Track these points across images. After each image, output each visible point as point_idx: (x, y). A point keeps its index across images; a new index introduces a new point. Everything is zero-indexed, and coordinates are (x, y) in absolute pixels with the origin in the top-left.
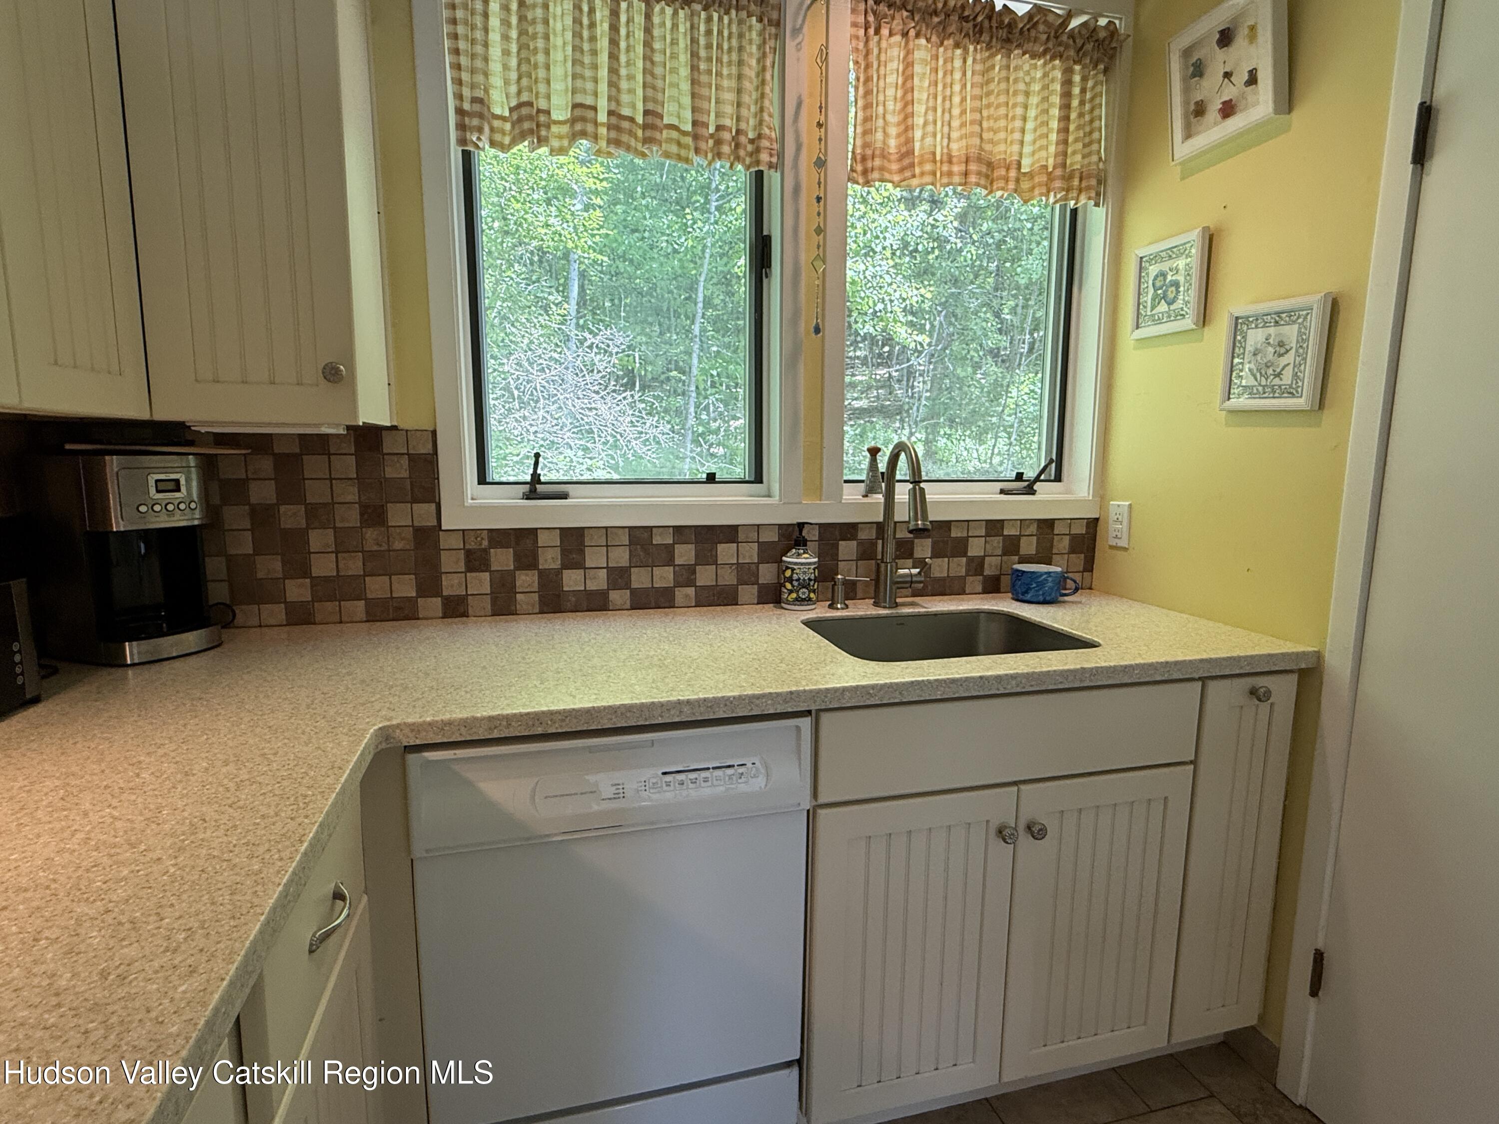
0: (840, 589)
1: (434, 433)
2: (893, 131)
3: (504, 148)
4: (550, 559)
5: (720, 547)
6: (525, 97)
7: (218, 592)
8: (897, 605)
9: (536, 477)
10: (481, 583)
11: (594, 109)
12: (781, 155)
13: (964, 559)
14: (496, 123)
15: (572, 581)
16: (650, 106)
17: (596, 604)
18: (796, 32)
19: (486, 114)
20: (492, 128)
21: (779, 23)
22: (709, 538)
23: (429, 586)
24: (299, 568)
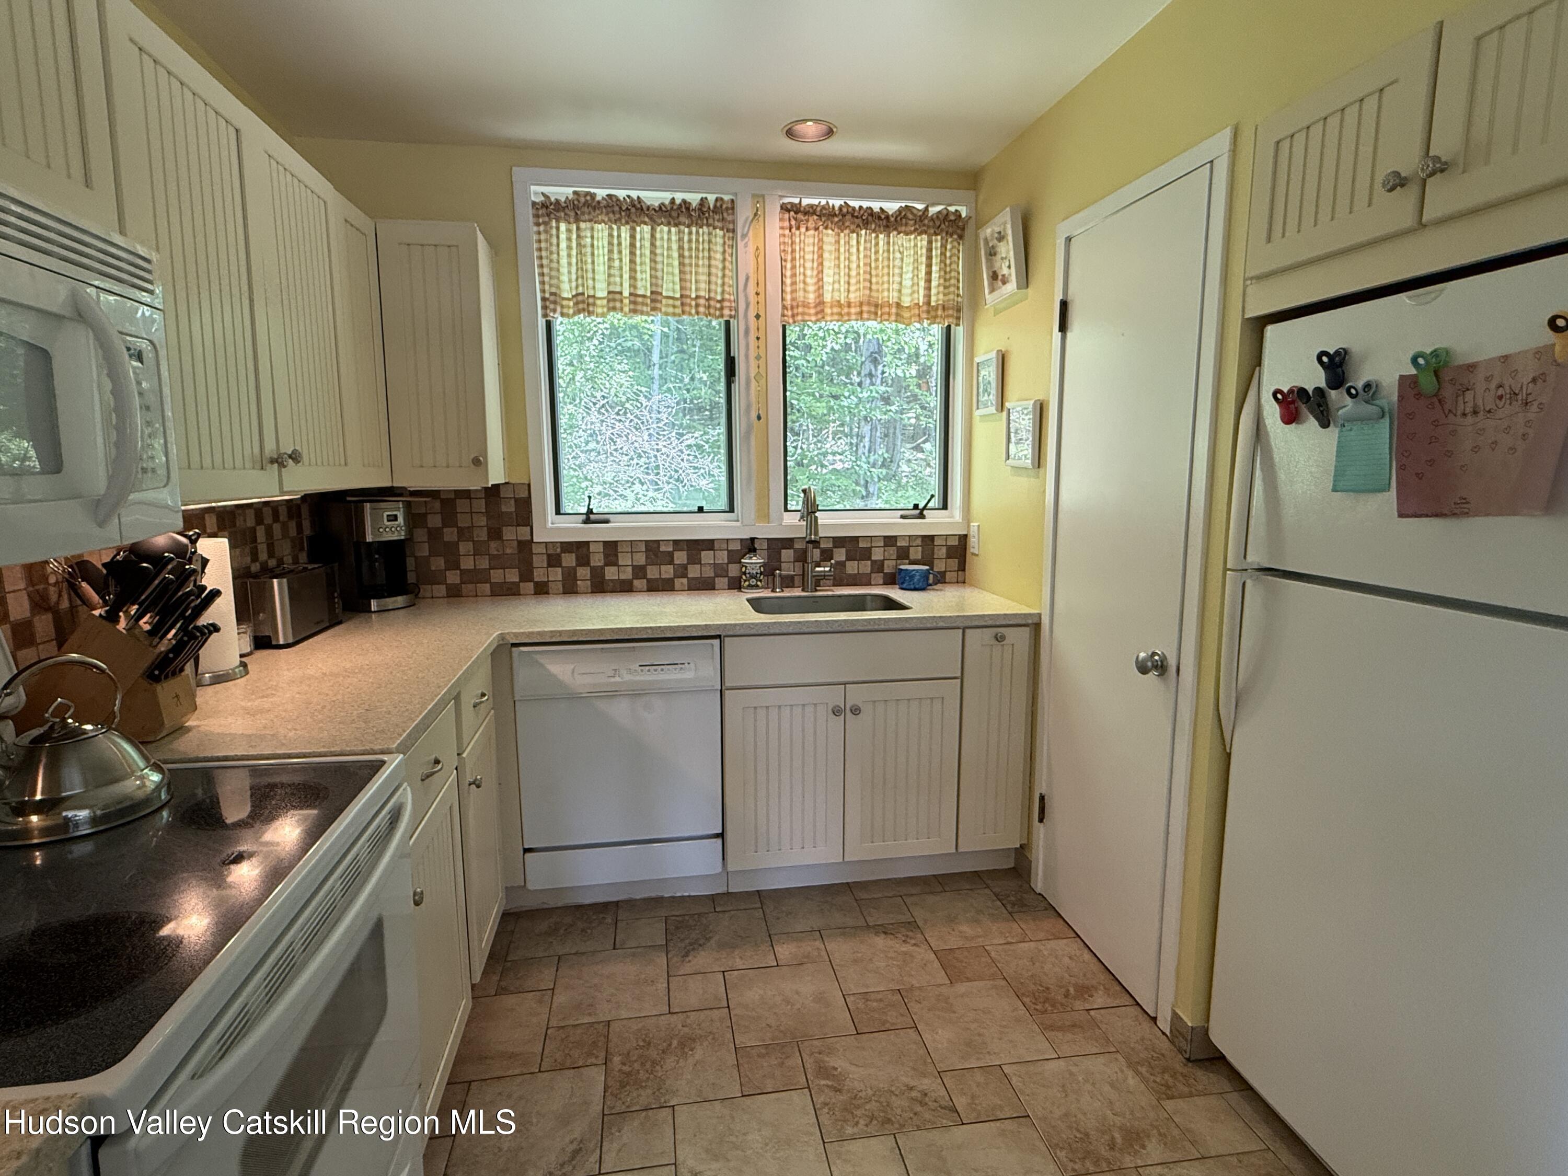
0: (778, 580)
1: (529, 485)
2: (811, 288)
3: (568, 316)
4: (597, 560)
5: (703, 553)
6: (580, 290)
7: (411, 578)
8: (816, 591)
9: (590, 511)
10: (556, 574)
11: (621, 293)
12: (737, 310)
13: (869, 562)
14: (565, 303)
15: (611, 573)
16: (654, 289)
17: (625, 588)
18: (744, 236)
19: (558, 299)
20: (562, 307)
21: (733, 231)
22: (695, 547)
23: (526, 576)
24: (454, 564)
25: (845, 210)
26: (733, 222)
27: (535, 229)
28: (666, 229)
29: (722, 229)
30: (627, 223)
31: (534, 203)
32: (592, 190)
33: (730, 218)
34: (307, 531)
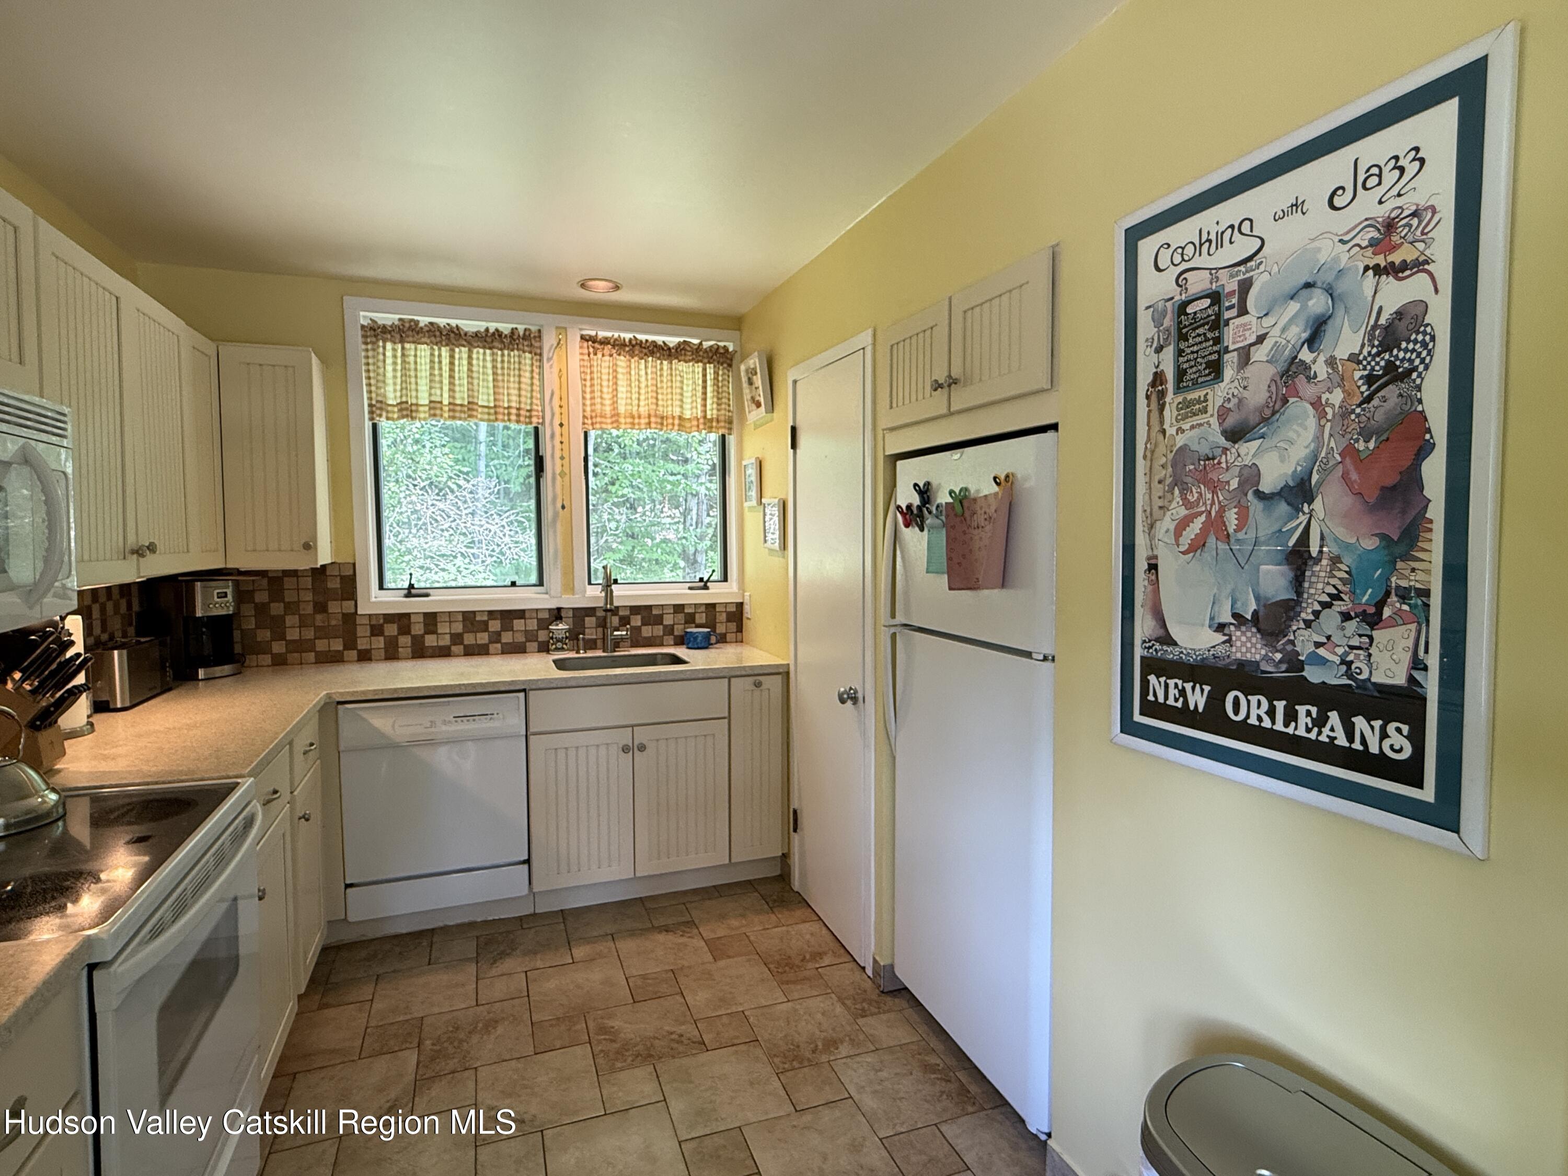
0: (581, 643)
1: (354, 565)
2: (608, 402)
3: (393, 419)
4: (418, 629)
5: (515, 621)
6: (404, 399)
7: (238, 649)
8: (615, 651)
9: (411, 586)
10: (379, 642)
11: (441, 402)
12: (543, 418)
13: (661, 627)
14: (390, 408)
15: (430, 641)
16: (471, 400)
17: (443, 653)
18: (549, 359)
19: (384, 406)
20: (388, 412)
21: (541, 355)
22: (508, 617)
23: (350, 644)
24: (280, 636)
25: (634, 342)
26: (541, 348)
27: (364, 347)
28: (481, 351)
29: (530, 352)
30: (447, 345)
31: (363, 327)
32: (416, 318)
33: (537, 344)
34: (136, 607)
